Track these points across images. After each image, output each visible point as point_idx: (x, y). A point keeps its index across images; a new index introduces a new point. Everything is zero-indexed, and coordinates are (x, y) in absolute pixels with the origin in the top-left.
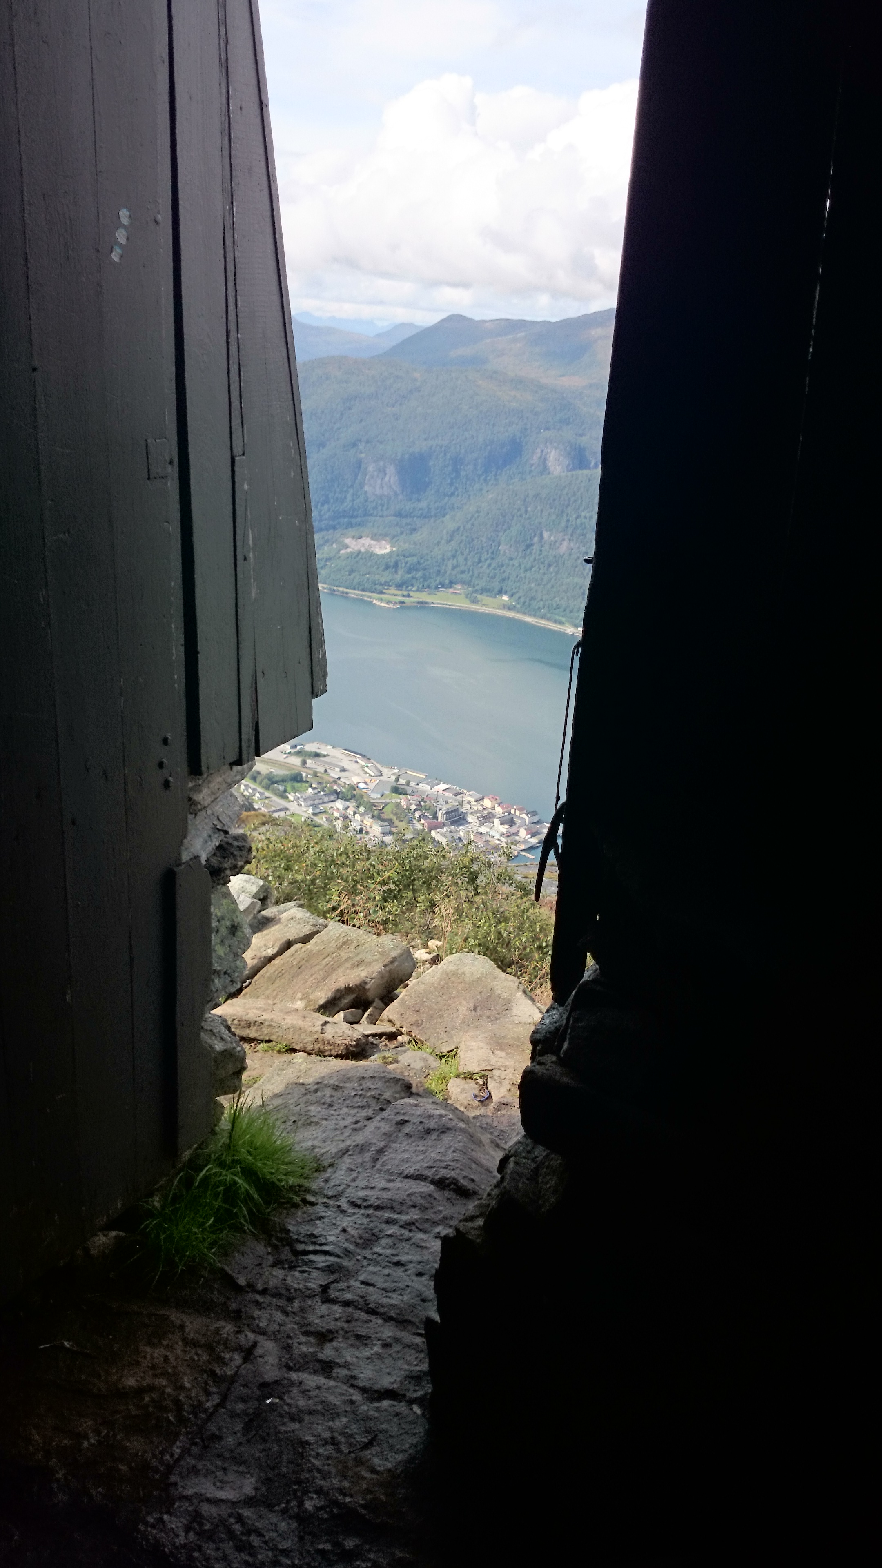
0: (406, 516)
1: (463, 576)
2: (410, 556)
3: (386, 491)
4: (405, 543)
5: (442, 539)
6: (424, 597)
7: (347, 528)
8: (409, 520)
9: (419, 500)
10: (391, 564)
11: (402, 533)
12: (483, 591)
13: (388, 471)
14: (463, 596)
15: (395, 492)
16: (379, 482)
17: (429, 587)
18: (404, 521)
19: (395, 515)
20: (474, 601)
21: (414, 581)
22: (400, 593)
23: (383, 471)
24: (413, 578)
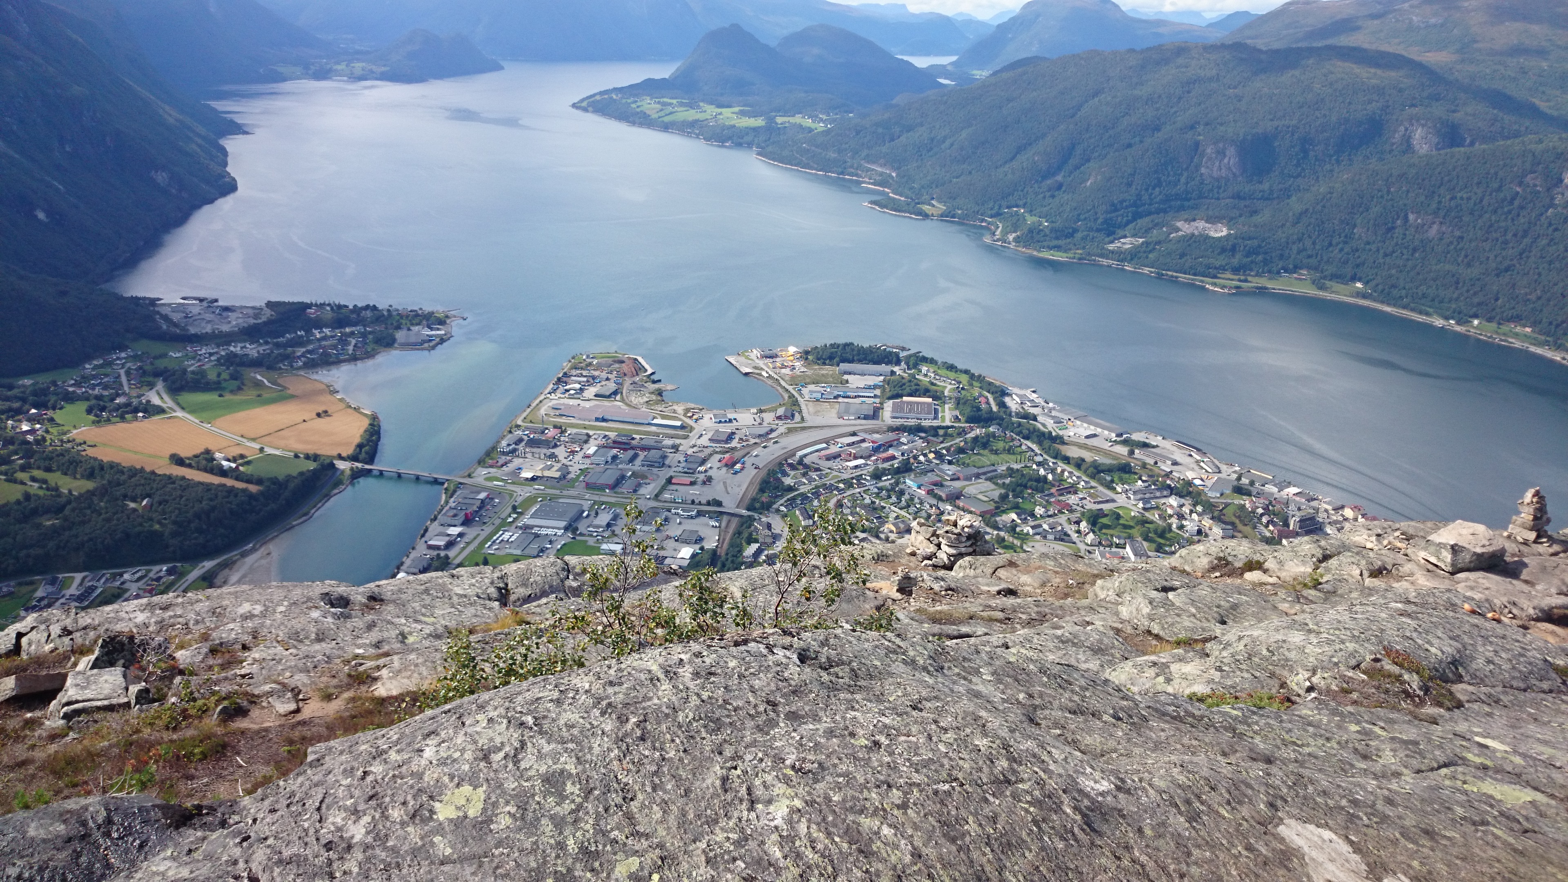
0: (1245, 199)
1: (1309, 260)
2: (1250, 239)
3: (1224, 173)
4: (1244, 225)
5: (1287, 221)
6: (1263, 282)
7: (1178, 211)
8: (1248, 202)
9: (1261, 182)
10: (1227, 247)
11: (1241, 216)
12: (1334, 277)
13: (1228, 153)
14: (1309, 281)
15: (1234, 174)
16: (1217, 164)
17: (1270, 272)
18: (1242, 204)
19: (1233, 198)
20: (1322, 288)
21: (1253, 266)
22: (1237, 277)
23: (1221, 153)
24: (1252, 262)
